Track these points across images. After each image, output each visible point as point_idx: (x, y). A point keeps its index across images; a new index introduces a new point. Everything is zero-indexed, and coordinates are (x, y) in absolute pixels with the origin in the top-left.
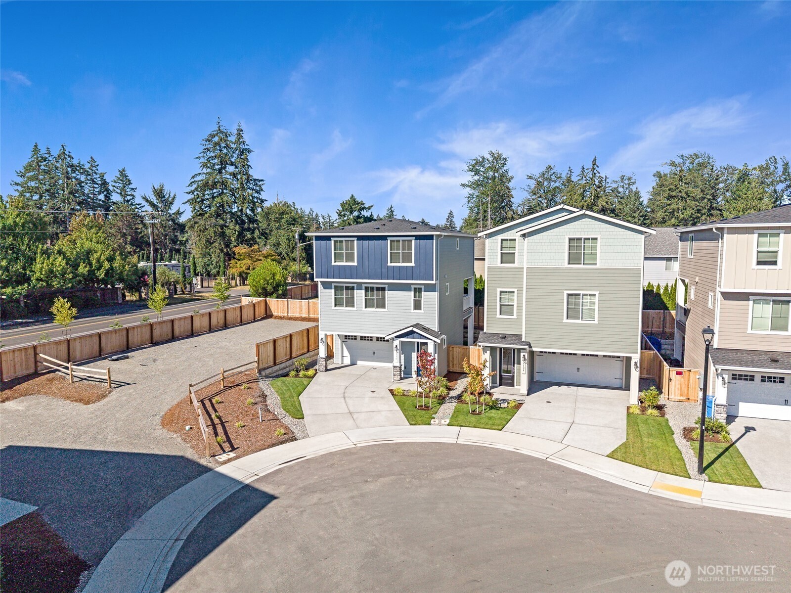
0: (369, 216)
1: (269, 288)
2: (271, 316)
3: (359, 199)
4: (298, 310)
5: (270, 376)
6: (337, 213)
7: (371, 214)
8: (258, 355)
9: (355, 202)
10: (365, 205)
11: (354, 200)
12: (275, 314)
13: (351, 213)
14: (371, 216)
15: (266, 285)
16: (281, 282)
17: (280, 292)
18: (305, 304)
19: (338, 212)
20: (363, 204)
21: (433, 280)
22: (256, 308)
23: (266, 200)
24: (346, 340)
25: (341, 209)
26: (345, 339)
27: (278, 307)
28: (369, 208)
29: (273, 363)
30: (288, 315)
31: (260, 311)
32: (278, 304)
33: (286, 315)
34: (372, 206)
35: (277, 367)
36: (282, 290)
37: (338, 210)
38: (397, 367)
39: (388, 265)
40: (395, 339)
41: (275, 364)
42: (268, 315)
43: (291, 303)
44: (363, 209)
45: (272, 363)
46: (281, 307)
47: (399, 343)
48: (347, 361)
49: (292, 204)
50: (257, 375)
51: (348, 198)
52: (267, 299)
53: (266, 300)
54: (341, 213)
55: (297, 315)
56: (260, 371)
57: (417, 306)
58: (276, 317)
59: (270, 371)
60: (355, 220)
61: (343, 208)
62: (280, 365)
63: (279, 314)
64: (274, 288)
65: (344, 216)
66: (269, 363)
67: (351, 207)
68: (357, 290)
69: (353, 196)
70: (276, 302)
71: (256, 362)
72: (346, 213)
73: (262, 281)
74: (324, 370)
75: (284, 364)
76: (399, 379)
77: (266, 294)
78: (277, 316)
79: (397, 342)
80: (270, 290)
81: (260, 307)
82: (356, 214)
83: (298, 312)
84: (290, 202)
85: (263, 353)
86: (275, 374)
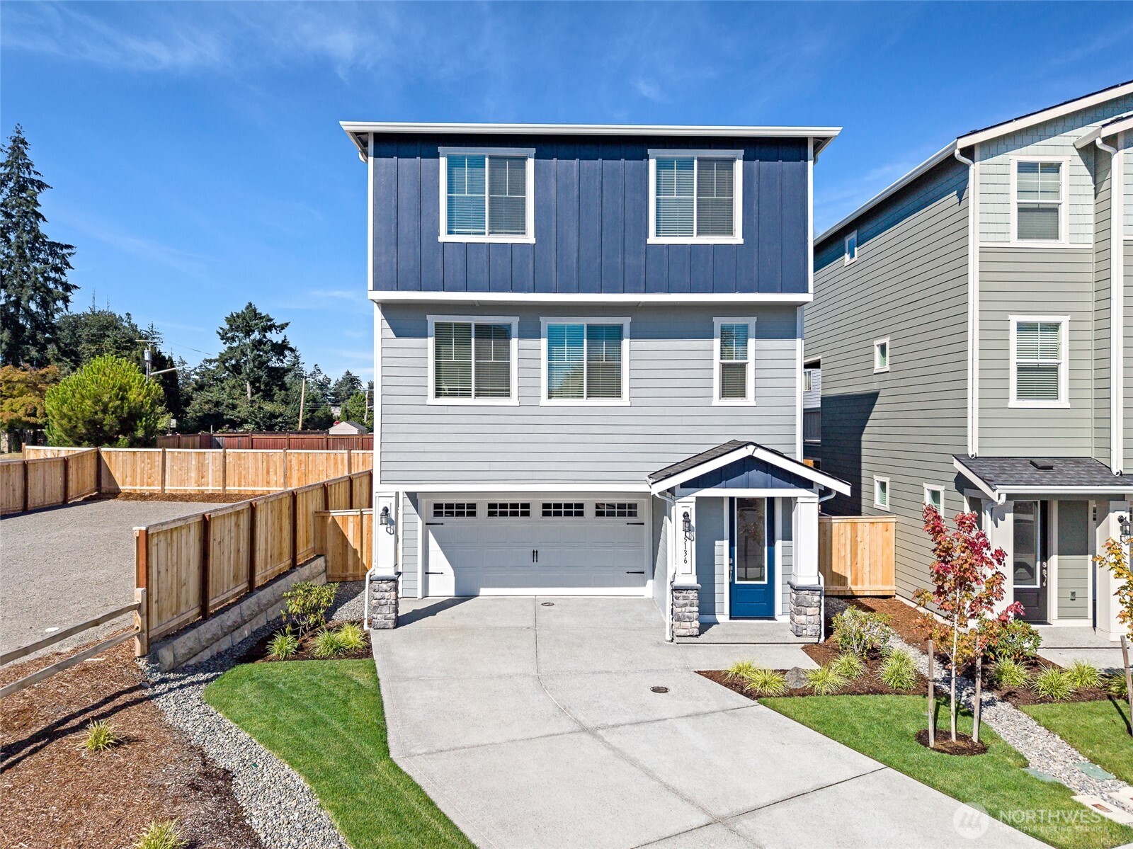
0: (280, 342)
1: (109, 420)
2: (114, 493)
3: (262, 310)
4: (193, 475)
5: (192, 662)
6: (219, 334)
7: (283, 339)
8: (145, 579)
9: (256, 315)
10: (274, 321)
11: (255, 310)
12: (125, 488)
13: (248, 334)
14: (283, 342)
15: (100, 415)
16: (142, 406)
17: (140, 433)
18: (214, 459)
19: (221, 331)
20: (271, 320)
21: (806, 291)
22: (72, 471)
23: (76, 287)
24: (438, 520)
25: (227, 327)
26: (437, 514)
27: (134, 471)
28: (283, 327)
29: (196, 611)
30: (163, 490)
31: (83, 479)
32: (134, 462)
33: (157, 488)
34: (287, 324)
35: (212, 627)
36: (145, 428)
37: (222, 329)
38: (686, 589)
39: (649, 241)
40: (678, 491)
41: (205, 614)
42: (104, 490)
43: (173, 458)
44: (270, 328)
45: (192, 613)
46: (143, 469)
47: (693, 506)
48: (443, 586)
49: (124, 316)
50: (142, 664)
51: (240, 308)
52: (103, 450)
53: (98, 455)
54: (226, 333)
55: (192, 488)
56: (151, 651)
57: (733, 381)
58: (128, 496)
59: (190, 644)
60: (254, 345)
61: (231, 326)
62: (224, 616)
63: (138, 488)
64: (122, 421)
65: (233, 339)
66: (183, 609)
67: (247, 323)
68: (520, 337)
69: (250, 304)
70: (129, 457)
71: (138, 607)
72: (237, 334)
73: (89, 402)
74: (391, 623)
75: (236, 610)
76: (696, 631)
77: (97, 435)
78: (130, 494)
79: (686, 505)
80: (111, 427)
81: (83, 469)
82: (256, 335)
83: (193, 481)
84: (120, 312)
85: (163, 570)
86: (206, 655)
